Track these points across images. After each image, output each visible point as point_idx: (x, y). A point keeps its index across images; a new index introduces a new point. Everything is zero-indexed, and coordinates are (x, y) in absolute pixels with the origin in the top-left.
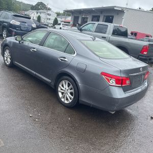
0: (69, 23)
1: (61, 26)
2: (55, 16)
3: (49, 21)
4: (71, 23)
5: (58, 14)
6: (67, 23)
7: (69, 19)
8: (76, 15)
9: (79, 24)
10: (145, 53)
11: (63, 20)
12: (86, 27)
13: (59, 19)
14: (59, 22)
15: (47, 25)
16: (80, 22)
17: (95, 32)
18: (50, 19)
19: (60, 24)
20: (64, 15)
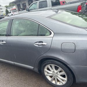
0: (16, 10)
1: (12, 13)
2: (5, 8)
3: (3, 13)
4: (17, 9)
5: (7, 7)
6: (14, 10)
7: (15, 7)
8: (18, 4)
9: (22, 9)
10: (80, 11)
11: (11, 9)
12: (31, 8)
13: (8, 10)
14: (9, 11)
15: (3, 16)
16: (22, 7)
17: (39, 8)
18: (3, 12)
19: (10, 12)
20: (11, 6)
